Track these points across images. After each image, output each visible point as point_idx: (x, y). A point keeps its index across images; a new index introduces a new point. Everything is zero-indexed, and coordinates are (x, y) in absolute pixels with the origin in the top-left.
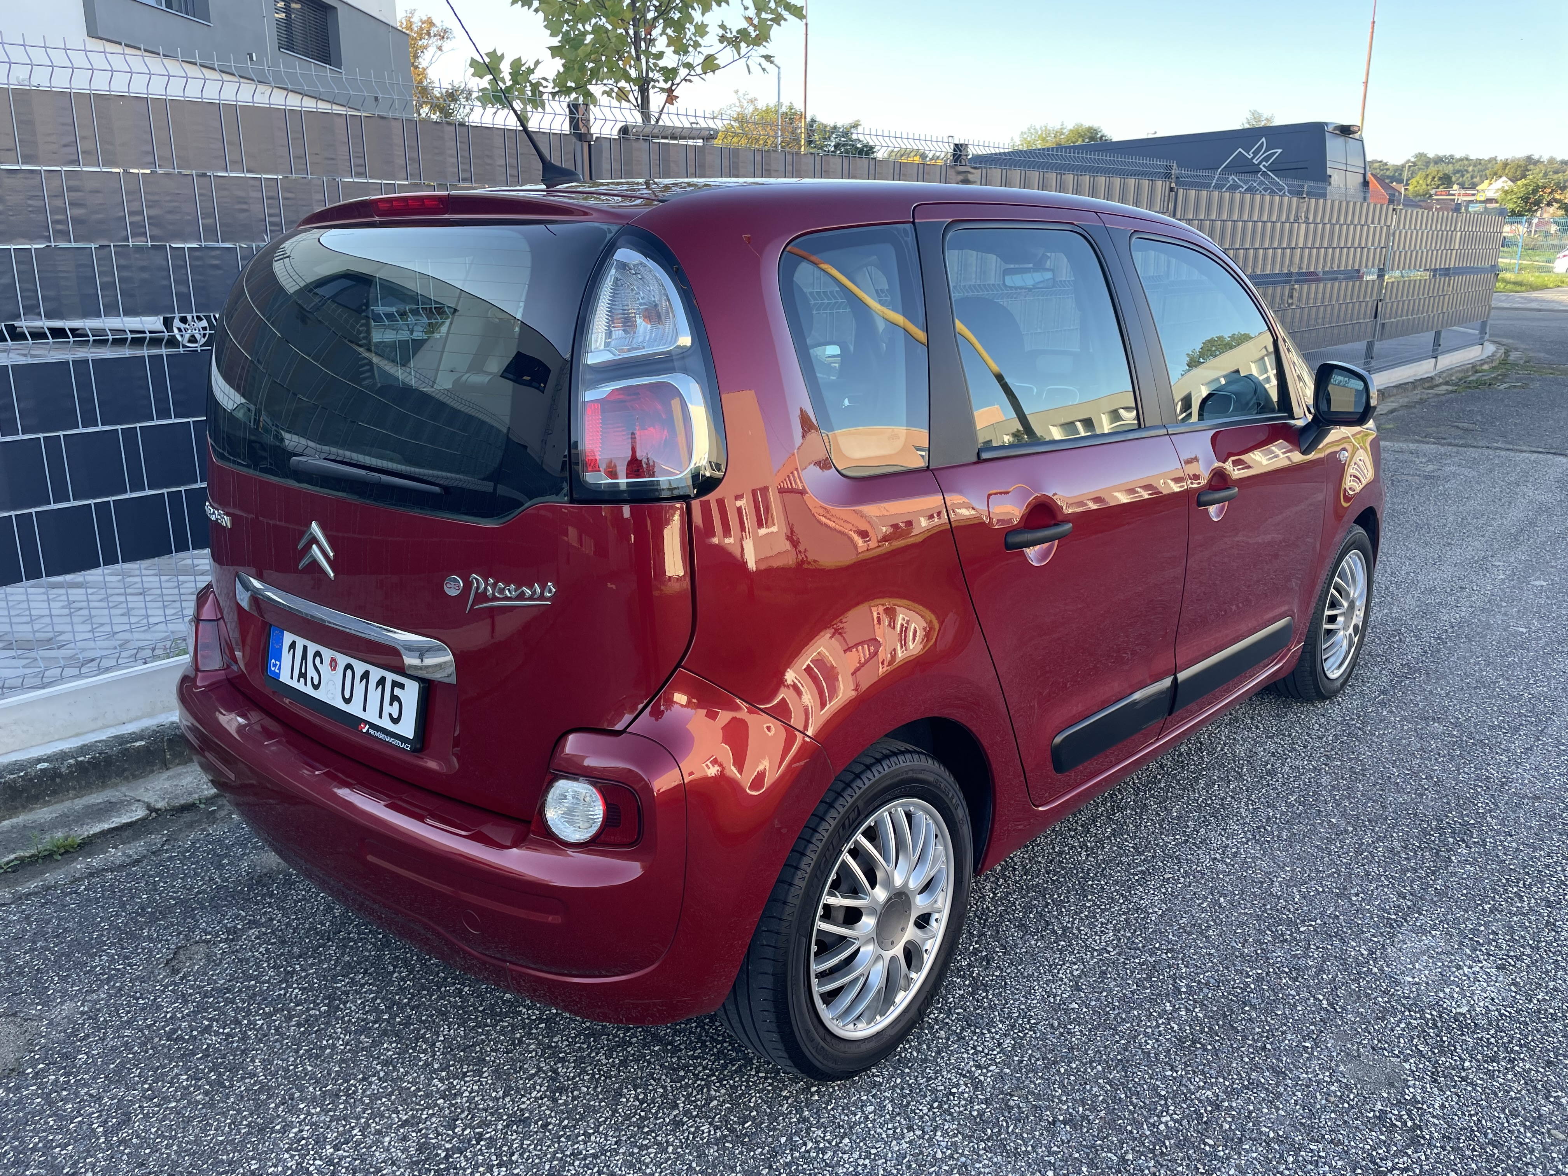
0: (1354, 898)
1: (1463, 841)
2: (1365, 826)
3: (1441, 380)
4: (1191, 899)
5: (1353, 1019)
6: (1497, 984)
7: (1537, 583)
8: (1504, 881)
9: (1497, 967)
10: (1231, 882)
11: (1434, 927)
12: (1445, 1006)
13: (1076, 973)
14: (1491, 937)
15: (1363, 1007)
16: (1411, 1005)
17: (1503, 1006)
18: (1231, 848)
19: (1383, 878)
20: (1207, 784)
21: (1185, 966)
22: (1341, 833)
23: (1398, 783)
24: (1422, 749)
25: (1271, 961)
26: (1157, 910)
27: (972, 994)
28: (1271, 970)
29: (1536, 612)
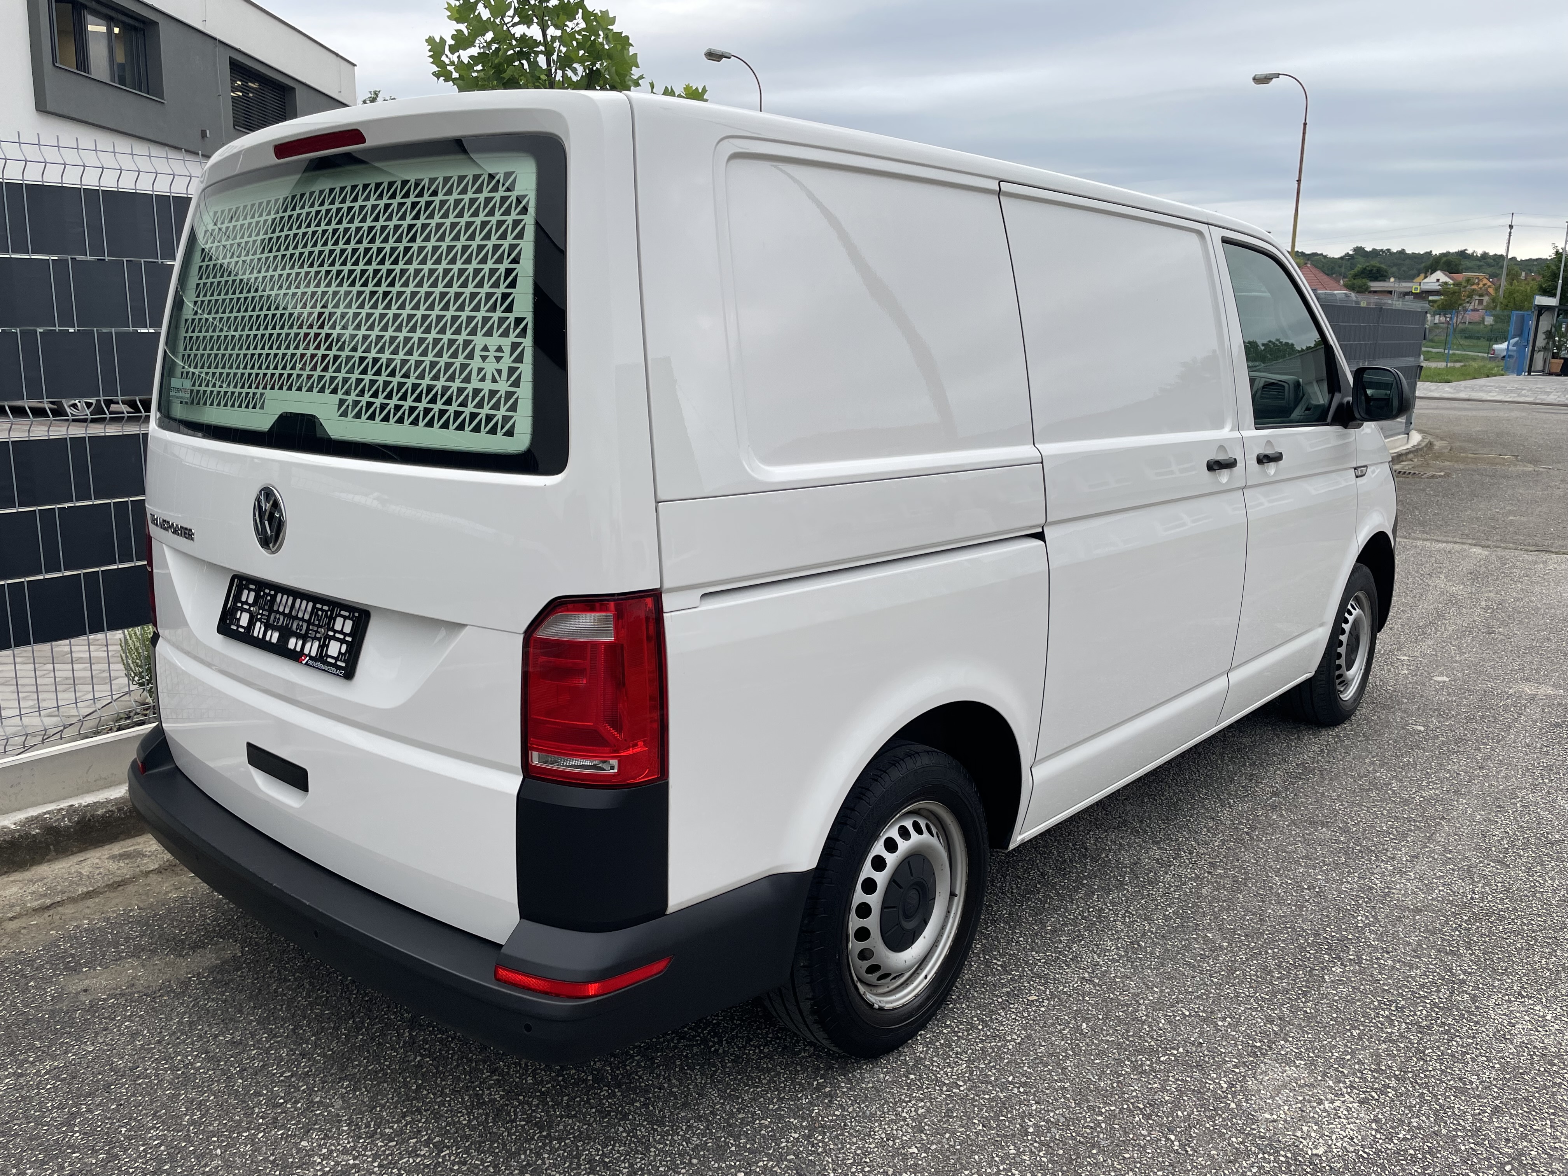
0: (1220, 1023)
1: (1339, 958)
2: (1241, 941)
4: (1053, 1024)
5: (1203, 1163)
6: (1358, 1121)
8: (1376, 1003)
9: (1361, 1102)
10: (1096, 1006)
11: (1299, 1056)
12: (1301, 1147)
13: (920, 1111)
14: (1357, 1067)
15: (1216, 1148)
16: (1266, 1146)
17: (1362, 1146)
18: (1101, 966)
19: (1252, 1000)
20: (1086, 894)
21: (1037, 1103)
22: (1216, 949)
24: (1306, 857)
25: (1126, 1096)
26: (1015, 1037)
27: (808, 1137)
28: (1125, 1106)
29: (1436, 710)
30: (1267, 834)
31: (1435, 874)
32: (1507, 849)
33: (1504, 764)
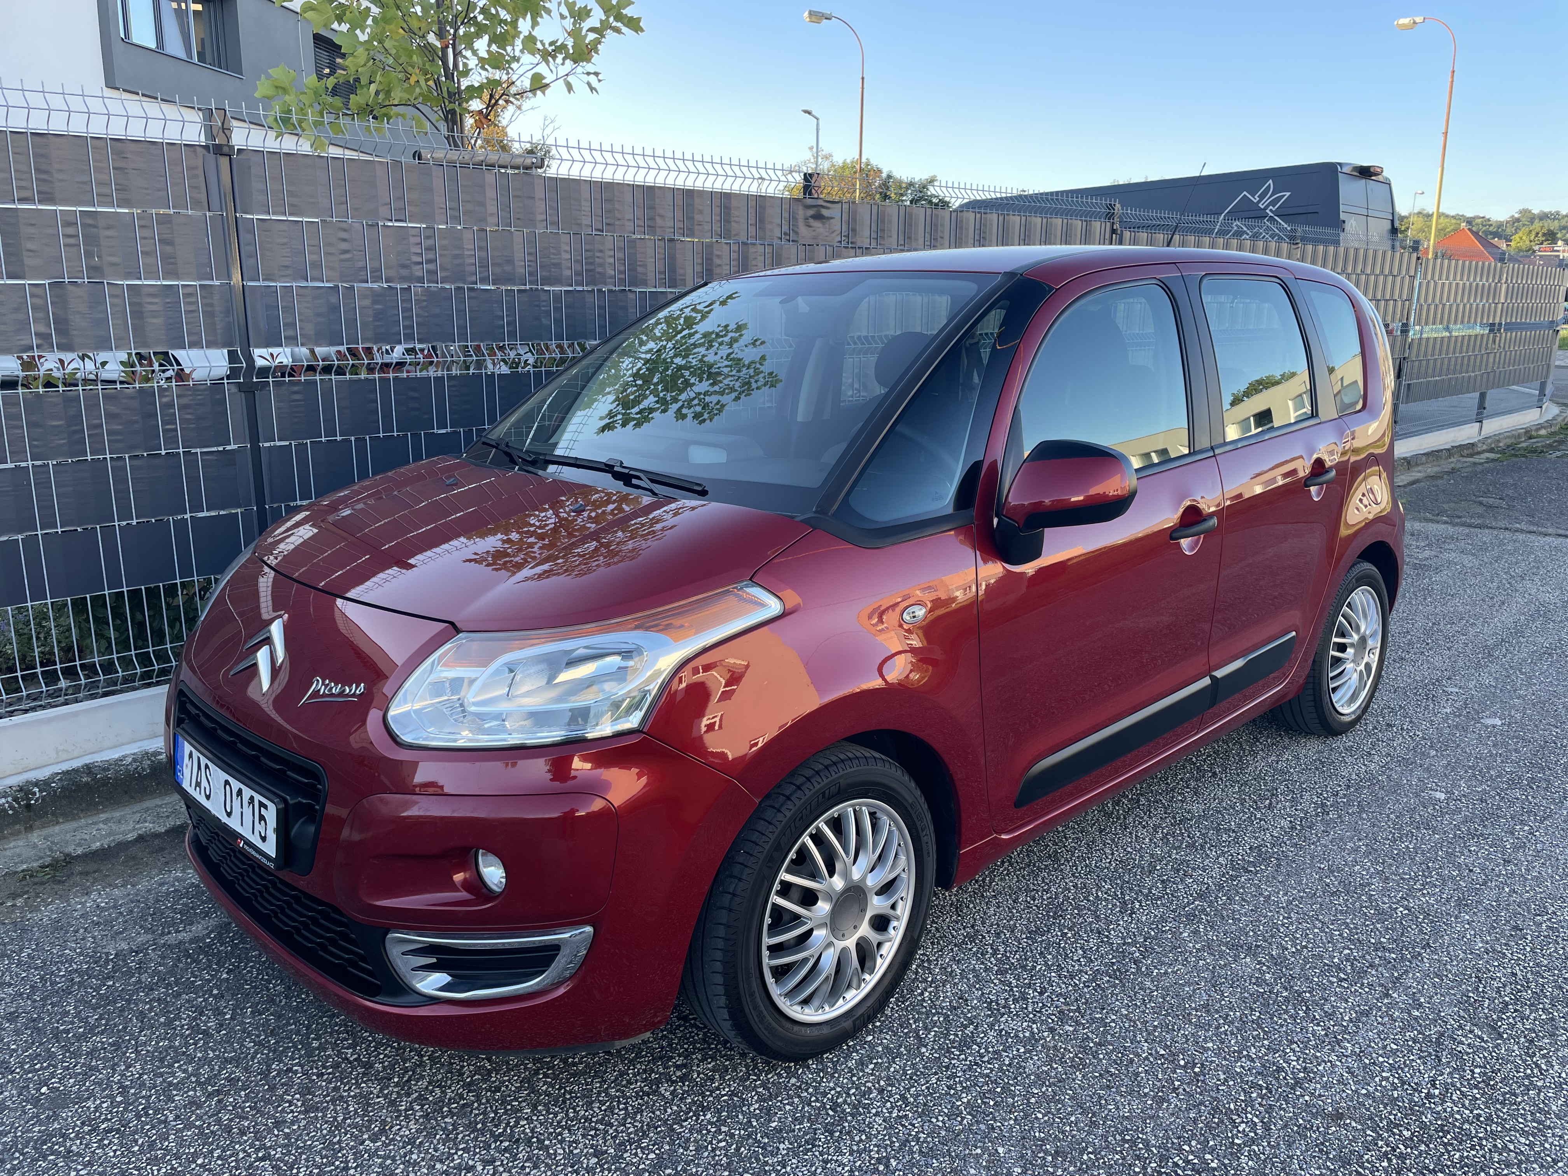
3: (1485, 447)
7: (1489, 722)
23: (1137, 1074)
29: (1470, 767)
30: (1163, 963)
31: (1385, 1047)
32: (1506, 1004)
33: (1541, 857)
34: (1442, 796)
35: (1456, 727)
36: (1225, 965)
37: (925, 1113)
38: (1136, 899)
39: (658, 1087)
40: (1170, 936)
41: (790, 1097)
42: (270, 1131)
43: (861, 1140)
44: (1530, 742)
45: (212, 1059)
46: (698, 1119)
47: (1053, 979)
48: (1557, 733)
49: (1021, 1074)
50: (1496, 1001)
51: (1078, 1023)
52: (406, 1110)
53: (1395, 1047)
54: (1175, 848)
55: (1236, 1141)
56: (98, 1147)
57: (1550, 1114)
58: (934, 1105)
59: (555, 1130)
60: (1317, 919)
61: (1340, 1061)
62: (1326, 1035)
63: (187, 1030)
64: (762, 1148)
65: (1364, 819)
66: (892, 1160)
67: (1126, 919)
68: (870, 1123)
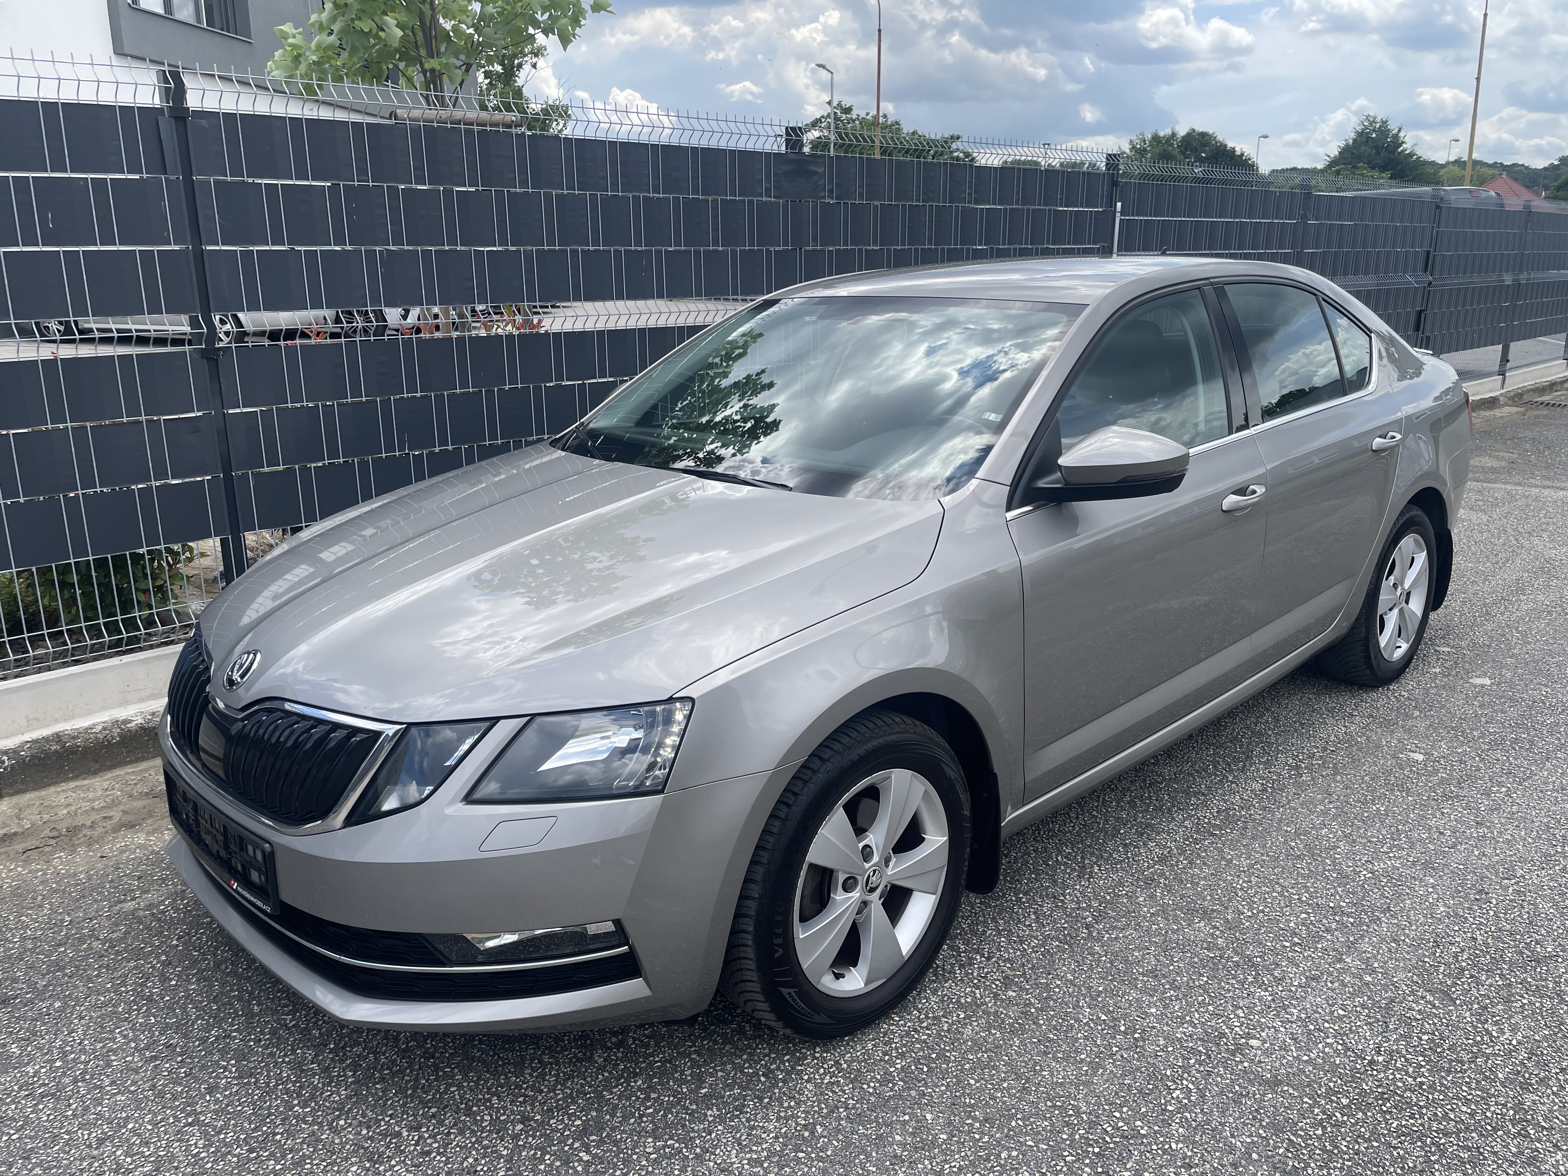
3: (1507, 401)
7: (1478, 681)
23: (1076, 1040)
29: (1453, 729)
30: (1115, 928)
31: (1332, 1012)
32: (1463, 970)
33: (1516, 820)
34: (1420, 757)
35: (1444, 687)
36: (1178, 930)
37: (856, 1080)
38: (1095, 863)
39: (592, 1054)
40: (1125, 901)
41: (724, 1064)
42: (203, 1097)
43: (790, 1107)
44: (1518, 701)
45: (154, 1025)
46: (629, 1085)
47: (1002, 944)
48: (1547, 692)
49: (959, 1039)
50: (1452, 966)
51: (1021, 989)
52: (339, 1076)
53: (1341, 1012)
54: (1142, 812)
55: (1170, 1108)
56: (32, 1112)
57: (1495, 1082)
58: (867, 1071)
59: (484, 1096)
60: (1277, 883)
61: (1285, 1028)
62: (1273, 1000)
63: (132, 995)
64: (690, 1115)
65: (1338, 782)
66: (818, 1127)
67: (1083, 883)
68: (800, 1090)
